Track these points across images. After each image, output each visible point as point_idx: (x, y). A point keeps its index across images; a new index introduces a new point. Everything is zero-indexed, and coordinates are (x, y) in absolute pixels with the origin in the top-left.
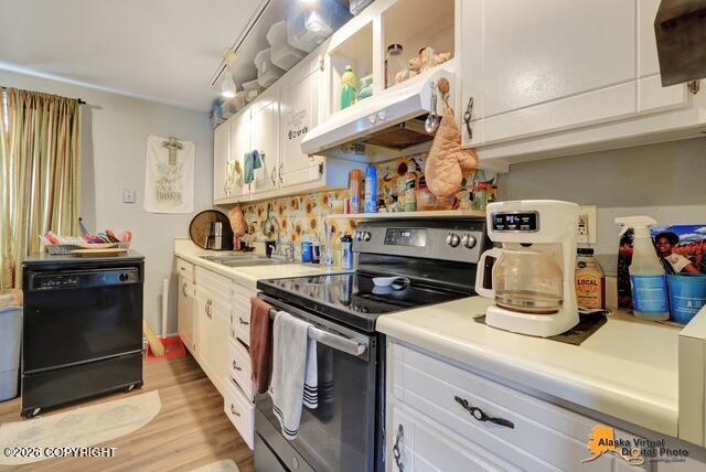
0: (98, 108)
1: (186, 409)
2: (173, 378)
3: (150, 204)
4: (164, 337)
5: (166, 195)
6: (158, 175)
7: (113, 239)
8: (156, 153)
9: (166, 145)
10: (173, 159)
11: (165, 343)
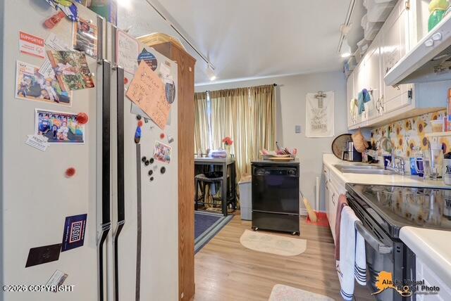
0: (282, 85)
1: (319, 257)
2: (316, 237)
3: (308, 132)
4: (318, 212)
5: (318, 126)
6: (312, 116)
7: (288, 153)
8: (311, 103)
9: (316, 97)
10: (320, 105)
11: (318, 215)
